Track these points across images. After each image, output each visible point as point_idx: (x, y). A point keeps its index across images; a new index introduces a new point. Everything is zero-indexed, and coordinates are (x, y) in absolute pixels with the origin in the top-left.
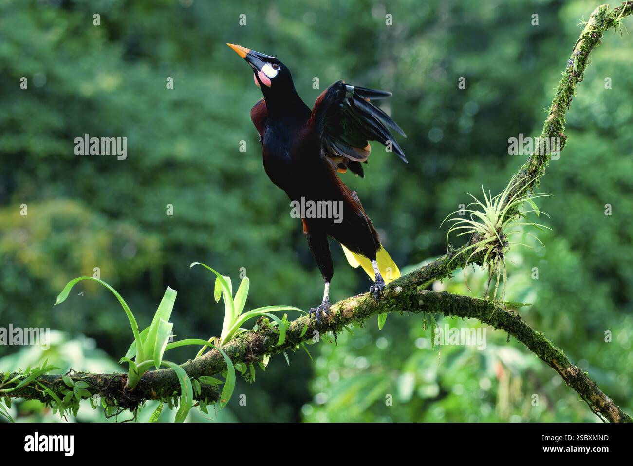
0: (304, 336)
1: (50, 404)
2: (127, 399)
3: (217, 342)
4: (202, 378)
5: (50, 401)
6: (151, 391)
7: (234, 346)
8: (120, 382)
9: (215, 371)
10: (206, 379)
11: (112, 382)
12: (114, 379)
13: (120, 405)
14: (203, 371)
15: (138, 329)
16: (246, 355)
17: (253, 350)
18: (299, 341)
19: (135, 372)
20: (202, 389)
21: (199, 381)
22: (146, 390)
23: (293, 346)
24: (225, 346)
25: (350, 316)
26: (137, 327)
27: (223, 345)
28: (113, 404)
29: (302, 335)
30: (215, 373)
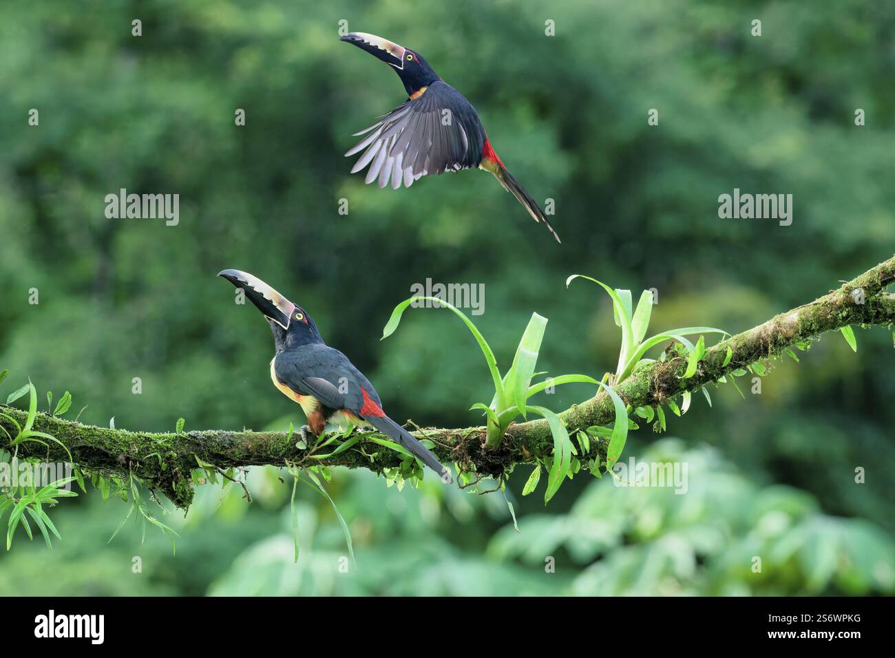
0: (728, 365)
1: (383, 473)
2: (488, 463)
3: (612, 380)
4: (590, 429)
5: (382, 469)
6: (522, 450)
7: (634, 384)
8: (477, 439)
9: (609, 419)
10: (596, 430)
11: (466, 439)
12: (469, 435)
13: (480, 470)
14: (592, 420)
15: (497, 365)
16: (650, 395)
17: (659, 388)
18: (722, 372)
19: (495, 423)
20: (592, 444)
21: (587, 434)
22: (514, 449)
23: (715, 380)
24: (621, 384)
25: (791, 333)
26: (496, 363)
27: (619, 383)
28: (469, 470)
29: (725, 364)
30: (609, 422)
